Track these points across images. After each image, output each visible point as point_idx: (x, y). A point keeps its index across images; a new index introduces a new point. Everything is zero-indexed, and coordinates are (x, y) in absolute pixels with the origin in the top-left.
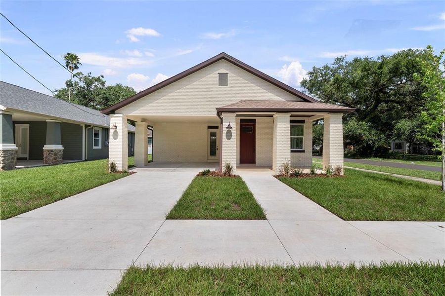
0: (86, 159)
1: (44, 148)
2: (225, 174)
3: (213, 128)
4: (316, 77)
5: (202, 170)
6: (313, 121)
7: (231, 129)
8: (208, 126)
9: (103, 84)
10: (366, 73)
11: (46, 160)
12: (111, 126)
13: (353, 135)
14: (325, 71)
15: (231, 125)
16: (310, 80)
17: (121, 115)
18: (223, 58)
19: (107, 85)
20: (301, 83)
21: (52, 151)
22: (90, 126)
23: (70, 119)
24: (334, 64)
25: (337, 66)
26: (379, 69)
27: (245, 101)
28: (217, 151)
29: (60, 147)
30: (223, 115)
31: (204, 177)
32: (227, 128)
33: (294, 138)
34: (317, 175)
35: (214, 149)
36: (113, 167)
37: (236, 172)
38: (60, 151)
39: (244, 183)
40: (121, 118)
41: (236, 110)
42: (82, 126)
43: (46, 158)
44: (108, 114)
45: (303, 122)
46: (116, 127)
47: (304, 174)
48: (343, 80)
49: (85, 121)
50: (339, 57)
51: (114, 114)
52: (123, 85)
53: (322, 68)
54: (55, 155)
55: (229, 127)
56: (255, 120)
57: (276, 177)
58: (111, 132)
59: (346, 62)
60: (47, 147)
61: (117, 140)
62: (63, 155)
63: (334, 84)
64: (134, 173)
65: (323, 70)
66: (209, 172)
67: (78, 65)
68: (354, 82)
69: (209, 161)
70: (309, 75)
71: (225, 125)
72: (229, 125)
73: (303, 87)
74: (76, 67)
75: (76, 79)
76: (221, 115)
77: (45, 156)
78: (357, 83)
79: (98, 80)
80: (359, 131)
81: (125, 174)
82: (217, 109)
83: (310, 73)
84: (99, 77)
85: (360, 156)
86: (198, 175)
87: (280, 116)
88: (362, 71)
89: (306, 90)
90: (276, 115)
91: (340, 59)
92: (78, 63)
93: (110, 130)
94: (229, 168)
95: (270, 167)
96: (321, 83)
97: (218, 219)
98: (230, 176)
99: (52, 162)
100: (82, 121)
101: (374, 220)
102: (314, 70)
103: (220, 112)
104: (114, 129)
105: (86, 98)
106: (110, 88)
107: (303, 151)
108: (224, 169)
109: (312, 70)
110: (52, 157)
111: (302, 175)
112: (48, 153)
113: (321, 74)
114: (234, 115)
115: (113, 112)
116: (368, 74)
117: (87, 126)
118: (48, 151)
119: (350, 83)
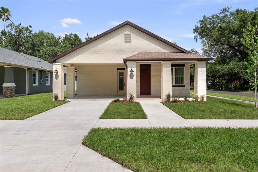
0: (29, 93)
1: (3, 86)
2: (129, 101)
3: (121, 69)
4: (205, 24)
5: (114, 99)
6: (191, 65)
7: (133, 72)
8: (117, 68)
9: (30, 32)
10: (242, 23)
11: (5, 94)
12: (54, 71)
13: (232, 73)
14: (213, 20)
15: (133, 69)
16: (201, 27)
17: (60, 63)
18: (127, 24)
19: (33, 33)
20: (193, 29)
21: (9, 87)
22: (31, 69)
23: (19, 64)
24: (221, 13)
25: (223, 15)
26: (253, 20)
27: (142, 53)
28: (124, 86)
29: (13, 85)
30: (128, 63)
31: (116, 103)
32: (130, 71)
33: (180, 77)
34: (189, 101)
35: (122, 85)
36: (56, 98)
37: (136, 100)
38: (14, 87)
39: (140, 105)
40: (60, 65)
41: (136, 60)
42: (26, 69)
43: (5, 92)
44: (51, 63)
45: (184, 65)
46: (57, 71)
47: (180, 101)
48: (225, 29)
49: (28, 66)
50: (225, 8)
51: (56, 62)
52: (45, 32)
53: (210, 18)
54: (11, 90)
55: (132, 71)
56: (150, 64)
57: (162, 103)
58: (54, 74)
59: (230, 12)
60: (5, 85)
61: (58, 80)
62: (15, 90)
63: (218, 32)
64: (70, 101)
65: (211, 19)
66: (119, 100)
67: (9, 17)
68: (234, 30)
69: (118, 94)
70: (200, 23)
71: (129, 69)
72: (132, 69)
73: (195, 33)
74: (8, 19)
75: (9, 29)
76: (126, 62)
77: (4, 91)
78: (236, 31)
79: (27, 29)
80: (237, 70)
81: (64, 102)
82: (123, 59)
83: (201, 21)
84: (27, 27)
85: (239, 90)
86: (112, 102)
87: (165, 63)
88: (240, 21)
89: (198, 35)
90: (162, 62)
91: (226, 9)
92: (10, 15)
93: (53, 73)
94: (132, 97)
95: (160, 97)
96: (210, 30)
97: (124, 119)
98: (132, 102)
99: (9, 96)
100: (26, 66)
101: (200, 119)
102: (204, 18)
103: (125, 61)
104: (56, 72)
105: (17, 44)
106: (36, 36)
107: (184, 86)
108: (128, 98)
109: (202, 19)
110: (9, 92)
111: (179, 101)
112: (6, 89)
113: (210, 22)
114: (135, 63)
115: (54, 61)
116: (244, 23)
117: (29, 69)
118: (6, 87)
119: (231, 31)
